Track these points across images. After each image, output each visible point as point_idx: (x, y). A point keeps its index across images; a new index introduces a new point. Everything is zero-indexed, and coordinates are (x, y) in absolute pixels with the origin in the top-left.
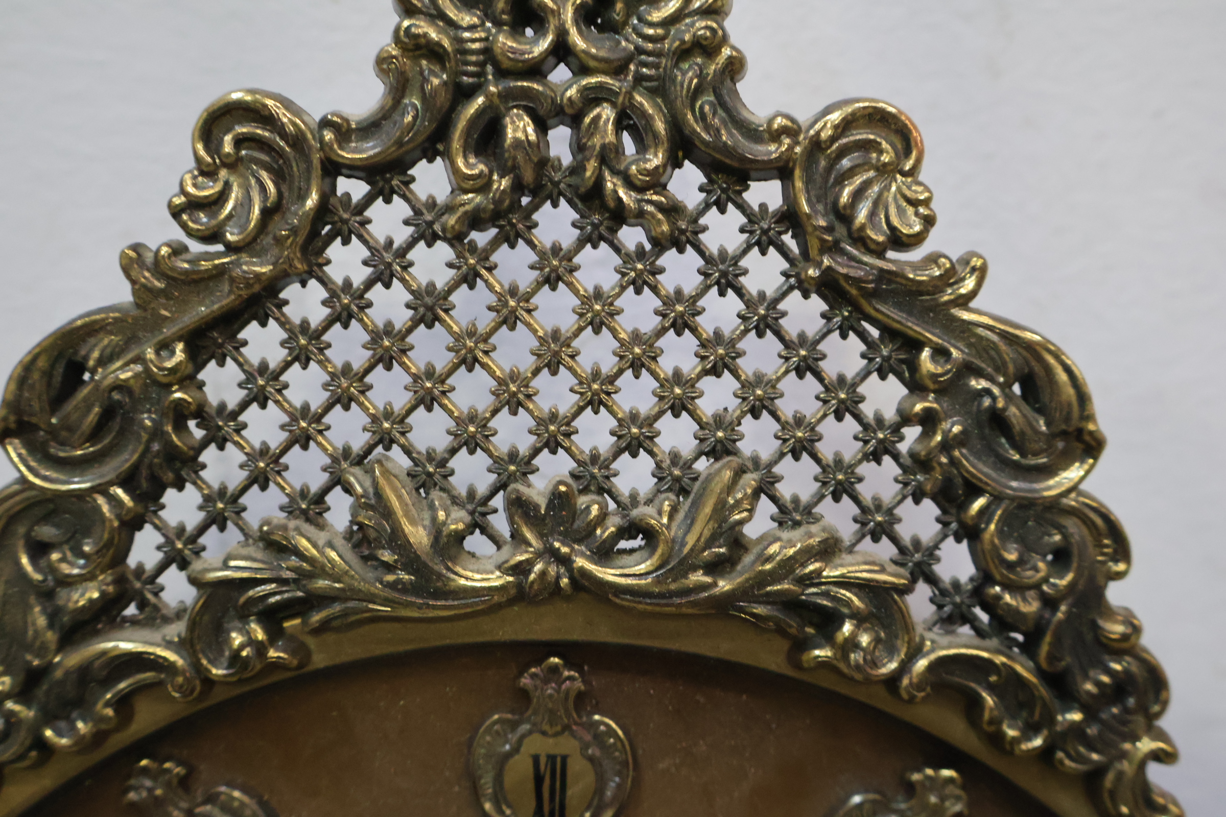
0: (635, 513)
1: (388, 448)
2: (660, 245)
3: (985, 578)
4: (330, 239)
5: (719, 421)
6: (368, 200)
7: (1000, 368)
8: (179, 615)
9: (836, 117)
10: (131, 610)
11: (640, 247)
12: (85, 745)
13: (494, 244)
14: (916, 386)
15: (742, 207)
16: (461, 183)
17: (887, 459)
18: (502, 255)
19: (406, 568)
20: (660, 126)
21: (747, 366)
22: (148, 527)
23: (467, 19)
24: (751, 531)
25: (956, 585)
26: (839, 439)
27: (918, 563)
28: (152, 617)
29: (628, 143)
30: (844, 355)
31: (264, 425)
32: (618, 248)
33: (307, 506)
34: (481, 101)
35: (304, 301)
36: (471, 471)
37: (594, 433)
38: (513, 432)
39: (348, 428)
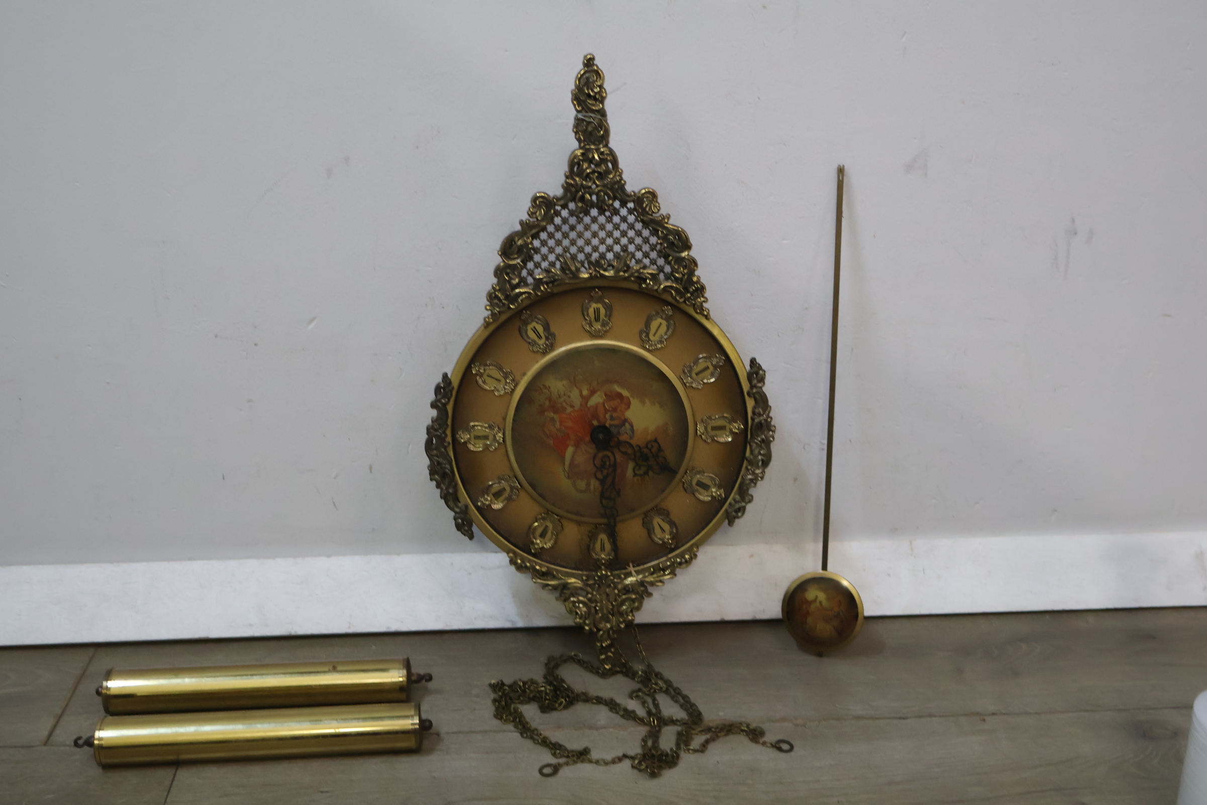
0: (610, 263)
1: (566, 253)
2: (612, 215)
3: (672, 271)
4: (555, 217)
5: (624, 245)
6: (561, 210)
7: (673, 234)
8: (531, 284)
9: (643, 191)
10: (522, 284)
11: (609, 216)
12: (516, 307)
13: (583, 216)
14: (659, 238)
15: (627, 208)
16: (577, 206)
17: (654, 251)
18: (585, 218)
19: (571, 274)
20: (612, 196)
21: (629, 236)
22: (525, 270)
23: (577, 179)
24: (631, 265)
25: (668, 273)
26: (646, 248)
27: (661, 269)
28: (526, 285)
29: (606, 198)
30: (646, 233)
31: (544, 250)
32: (605, 216)
33: (553, 264)
34: (580, 193)
35: (551, 228)
36: (581, 257)
37: (602, 248)
38: (588, 249)
39: (559, 250)
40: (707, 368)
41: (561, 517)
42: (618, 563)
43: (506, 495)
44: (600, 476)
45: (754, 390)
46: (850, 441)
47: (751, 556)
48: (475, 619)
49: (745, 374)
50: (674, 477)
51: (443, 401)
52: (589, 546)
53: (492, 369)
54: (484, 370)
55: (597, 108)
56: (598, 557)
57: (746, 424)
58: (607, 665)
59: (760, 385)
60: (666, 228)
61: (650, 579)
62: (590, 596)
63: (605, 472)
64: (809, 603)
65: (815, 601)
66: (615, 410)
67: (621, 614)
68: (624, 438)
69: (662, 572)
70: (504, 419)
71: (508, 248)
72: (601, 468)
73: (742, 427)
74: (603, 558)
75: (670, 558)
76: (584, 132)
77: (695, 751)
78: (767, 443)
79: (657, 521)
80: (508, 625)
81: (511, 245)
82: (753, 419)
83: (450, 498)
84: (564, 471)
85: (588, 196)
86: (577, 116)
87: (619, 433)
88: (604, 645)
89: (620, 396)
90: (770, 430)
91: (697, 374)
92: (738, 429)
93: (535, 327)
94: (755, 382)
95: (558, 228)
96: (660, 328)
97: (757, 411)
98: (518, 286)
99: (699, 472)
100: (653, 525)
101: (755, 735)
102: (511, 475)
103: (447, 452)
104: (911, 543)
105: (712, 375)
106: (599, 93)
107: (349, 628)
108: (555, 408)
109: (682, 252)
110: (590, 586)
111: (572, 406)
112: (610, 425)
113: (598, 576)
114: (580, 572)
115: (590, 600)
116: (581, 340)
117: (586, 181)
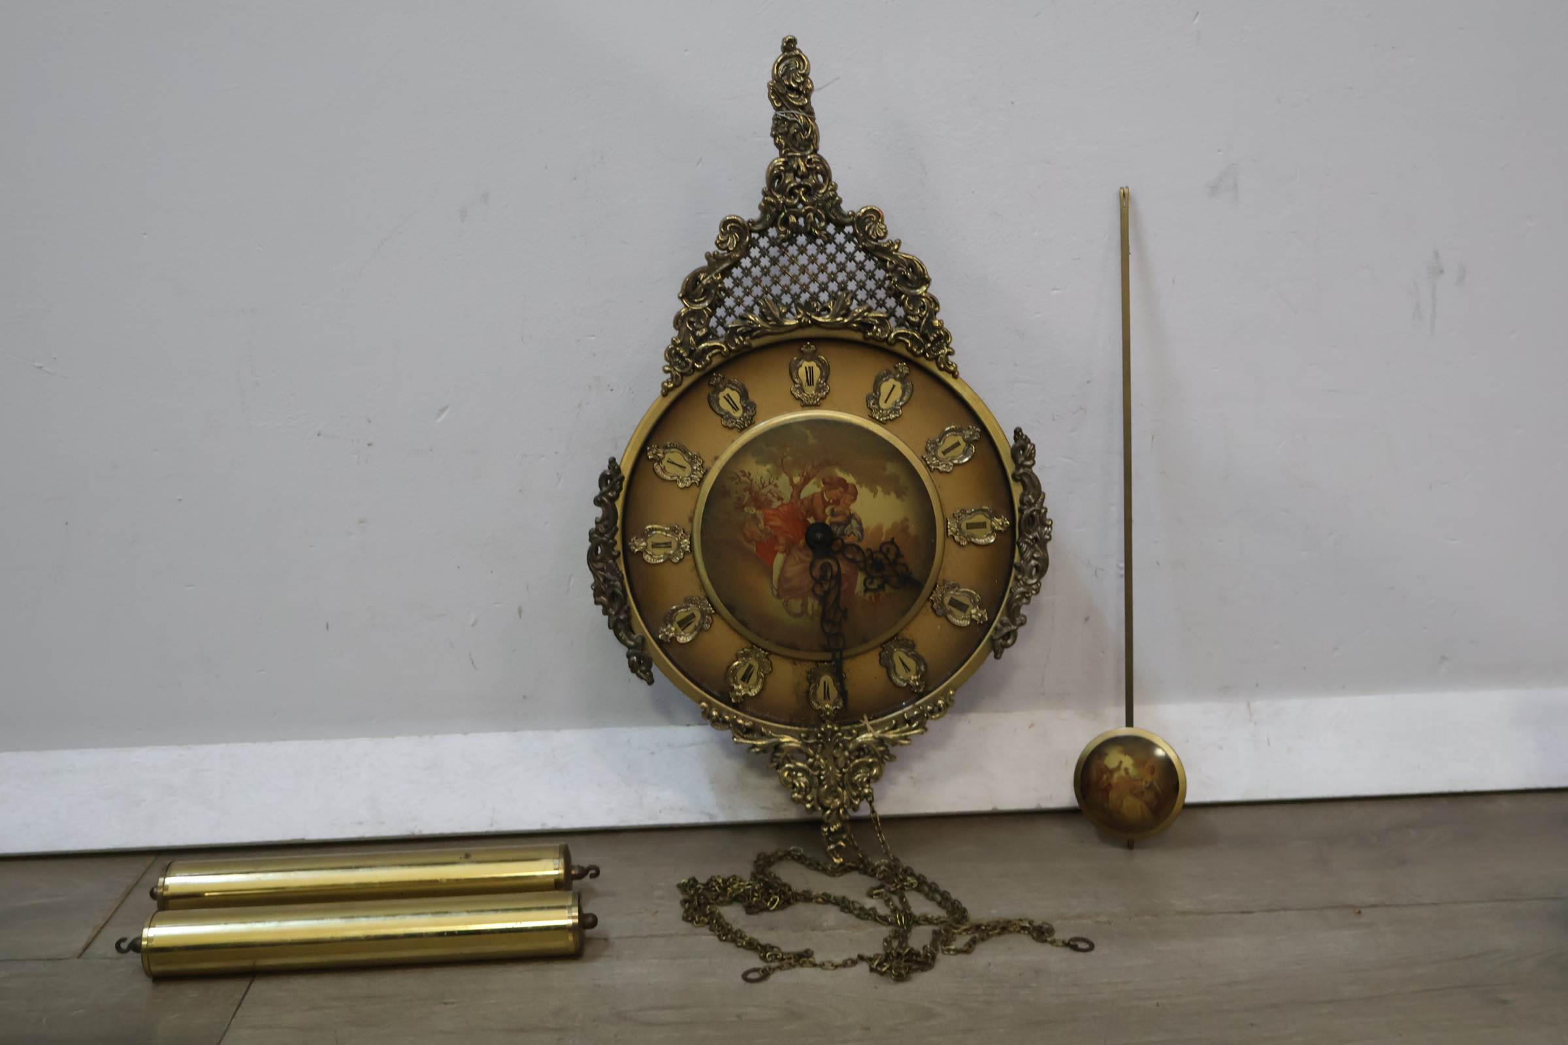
0: (825, 305)
1: (767, 294)
2: (826, 243)
3: (907, 314)
4: (751, 247)
5: (842, 282)
6: (759, 238)
7: (905, 265)
8: (722, 337)
9: (863, 211)
10: (711, 337)
11: (821, 244)
12: (704, 368)
13: (788, 246)
14: (887, 271)
15: (844, 233)
16: (779, 232)
17: (882, 289)
18: (790, 248)
19: (774, 321)
20: (824, 216)
21: (848, 269)
22: (713, 317)
23: (778, 196)
24: (852, 308)
25: (901, 317)
26: (871, 284)
27: (891, 313)
28: (716, 337)
29: (817, 221)
30: (870, 265)
31: (738, 292)
32: (816, 244)
33: (750, 310)
34: (783, 214)
35: (746, 262)
36: (786, 299)
37: (814, 288)
38: (795, 289)
39: (757, 291)
40: (958, 444)
41: (771, 653)
42: (848, 716)
43: (695, 623)
44: (818, 590)
45: (1021, 471)
46: (1158, 564)
47: (1032, 725)
48: (660, 812)
49: (1009, 451)
50: (919, 593)
51: (610, 494)
52: (808, 692)
53: (673, 452)
54: (664, 454)
55: (801, 104)
56: (820, 707)
57: (1013, 520)
58: (837, 858)
59: (1029, 463)
60: (896, 257)
61: (891, 735)
62: (811, 760)
63: (826, 587)
64: (1111, 772)
65: (1119, 768)
66: (837, 502)
67: (854, 786)
68: (848, 540)
69: (907, 725)
70: (691, 520)
71: (691, 289)
72: (819, 581)
73: (1008, 523)
74: (828, 709)
75: (918, 706)
76: (785, 134)
77: (958, 951)
78: (1042, 543)
79: (899, 655)
80: (703, 819)
81: (695, 286)
82: (1021, 511)
83: (620, 626)
84: (772, 588)
85: (793, 219)
86: (776, 115)
87: (843, 534)
88: (832, 829)
89: (843, 483)
90: (1045, 525)
91: (944, 453)
92: (1002, 526)
93: (728, 395)
94: (1021, 459)
95: (755, 262)
96: (892, 391)
97: (1025, 499)
98: (704, 339)
99: (953, 587)
100: (893, 661)
101: (1041, 933)
102: (702, 596)
103: (617, 565)
104: (1249, 705)
105: (965, 453)
106: (803, 83)
107: (492, 825)
108: (758, 501)
109: (919, 287)
110: (811, 746)
111: (780, 499)
112: (832, 523)
113: (822, 733)
114: (797, 728)
115: (811, 766)
116: (790, 411)
117: (790, 198)
